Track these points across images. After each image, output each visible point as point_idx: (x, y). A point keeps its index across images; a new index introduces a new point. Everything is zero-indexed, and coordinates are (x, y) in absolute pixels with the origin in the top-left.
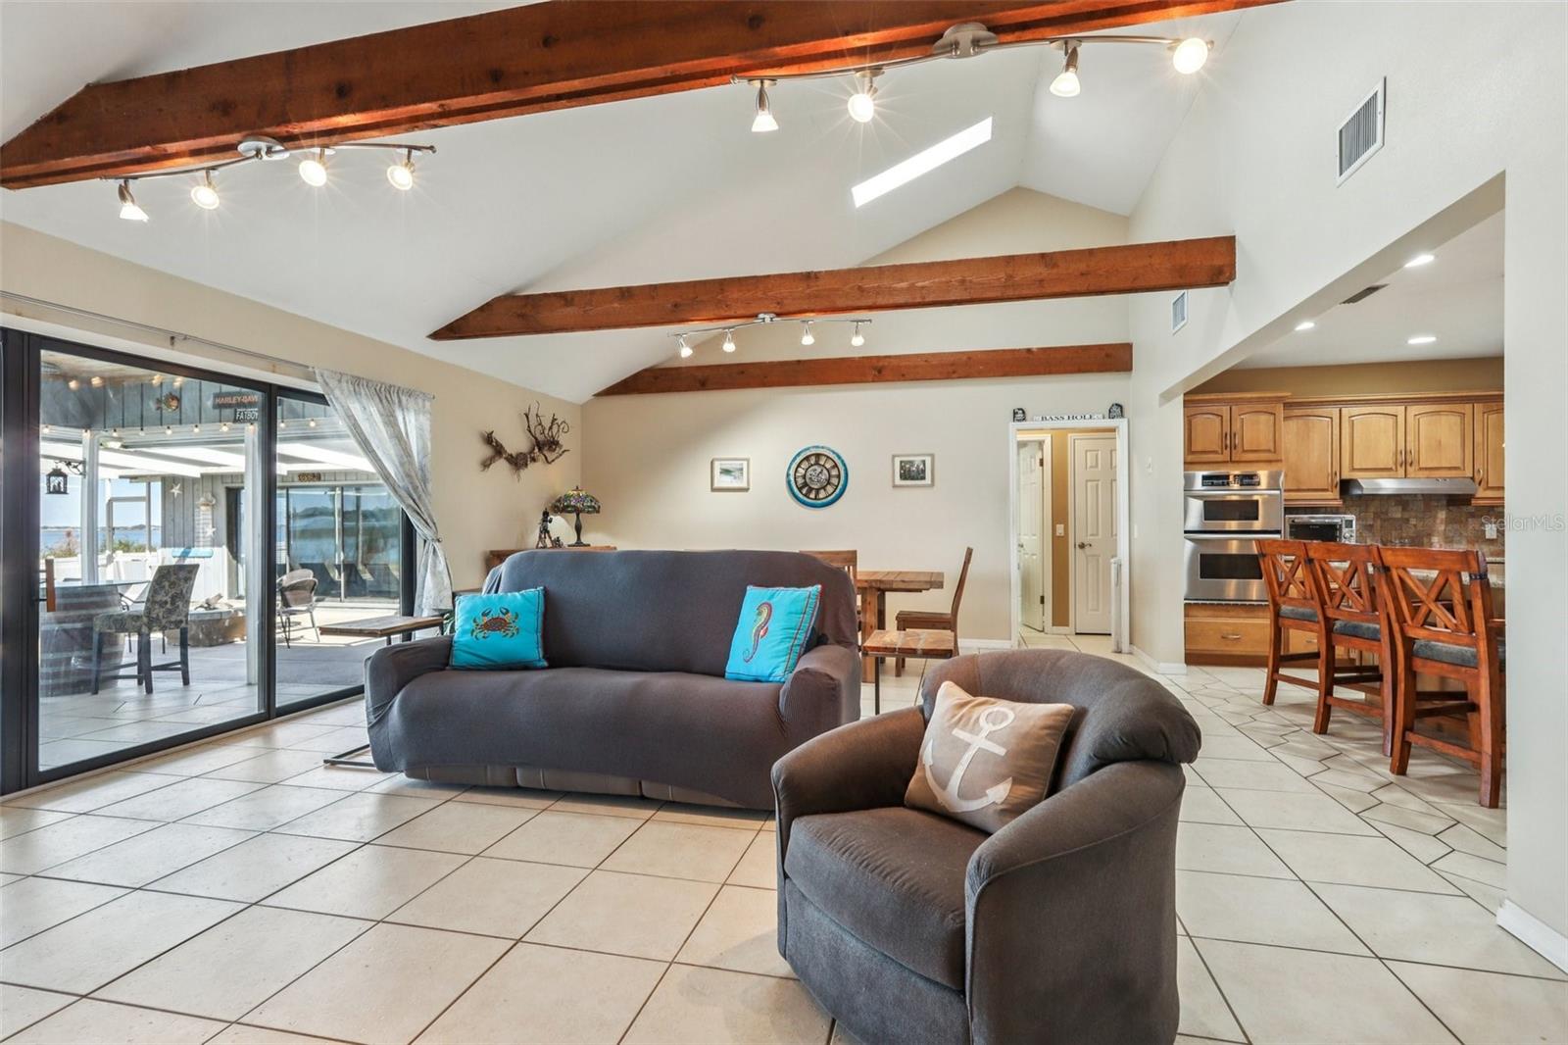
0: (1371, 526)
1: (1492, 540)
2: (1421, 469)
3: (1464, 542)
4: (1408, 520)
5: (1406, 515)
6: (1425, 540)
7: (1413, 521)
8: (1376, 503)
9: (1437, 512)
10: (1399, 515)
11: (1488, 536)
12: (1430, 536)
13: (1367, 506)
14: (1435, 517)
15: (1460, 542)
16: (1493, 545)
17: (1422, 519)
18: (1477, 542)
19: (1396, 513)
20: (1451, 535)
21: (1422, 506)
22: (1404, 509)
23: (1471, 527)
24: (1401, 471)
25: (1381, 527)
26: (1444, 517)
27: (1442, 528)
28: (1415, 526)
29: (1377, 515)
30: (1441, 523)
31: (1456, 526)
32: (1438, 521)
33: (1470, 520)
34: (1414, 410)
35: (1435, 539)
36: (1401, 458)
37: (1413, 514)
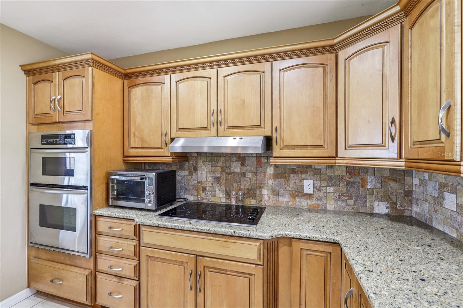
0: (219, 178)
1: (310, 195)
2: (229, 127)
3: (287, 196)
4: (244, 174)
5: (244, 170)
6: (258, 192)
7: (249, 175)
8: (223, 159)
9: (267, 168)
10: (238, 170)
11: (306, 191)
12: (261, 188)
13: (216, 161)
14: (265, 172)
15: (283, 196)
16: (310, 199)
17: (254, 174)
18: (298, 195)
19: (236, 167)
20: (277, 188)
21: (256, 161)
22: (243, 165)
23: (293, 182)
24: (213, 130)
25: (226, 179)
26: (272, 172)
27: (270, 182)
28: (250, 179)
29: (223, 169)
30: (270, 178)
31: (282, 181)
32: (267, 176)
33: (292, 175)
34: (225, 71)
35: (265, 192)
36: (213, 118)
37: (249, 169)
